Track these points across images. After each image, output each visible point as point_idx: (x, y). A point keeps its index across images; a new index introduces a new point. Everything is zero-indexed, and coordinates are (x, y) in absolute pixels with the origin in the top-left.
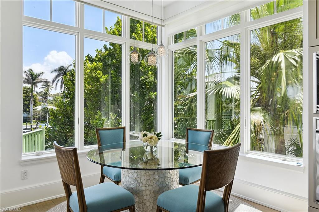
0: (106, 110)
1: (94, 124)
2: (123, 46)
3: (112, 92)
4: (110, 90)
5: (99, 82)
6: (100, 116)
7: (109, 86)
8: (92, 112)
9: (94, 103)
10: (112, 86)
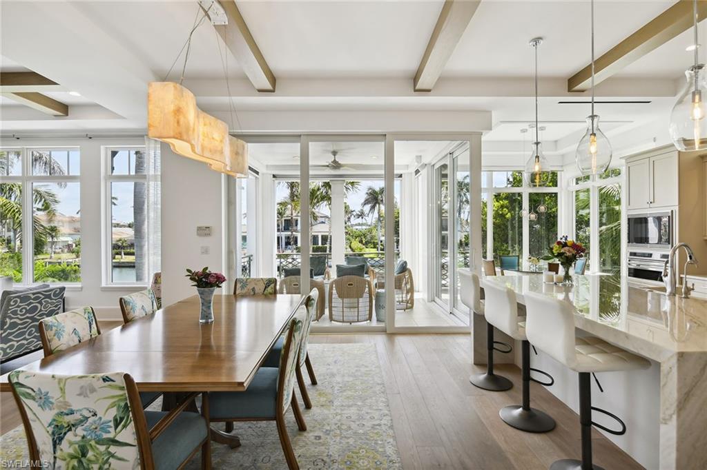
2: (525, 194)
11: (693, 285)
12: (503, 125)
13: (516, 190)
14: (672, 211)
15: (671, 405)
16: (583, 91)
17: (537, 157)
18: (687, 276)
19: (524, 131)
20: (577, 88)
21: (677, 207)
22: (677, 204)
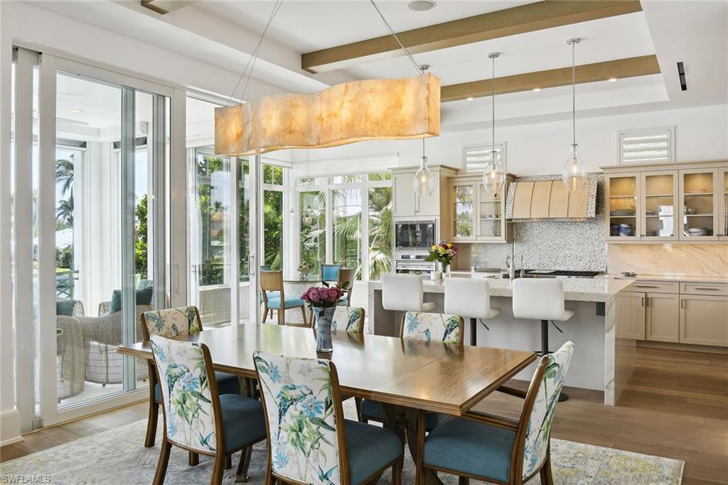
14: (435, 220)
15: (612, 321)
21: (439, 217)
22: (439, 214)
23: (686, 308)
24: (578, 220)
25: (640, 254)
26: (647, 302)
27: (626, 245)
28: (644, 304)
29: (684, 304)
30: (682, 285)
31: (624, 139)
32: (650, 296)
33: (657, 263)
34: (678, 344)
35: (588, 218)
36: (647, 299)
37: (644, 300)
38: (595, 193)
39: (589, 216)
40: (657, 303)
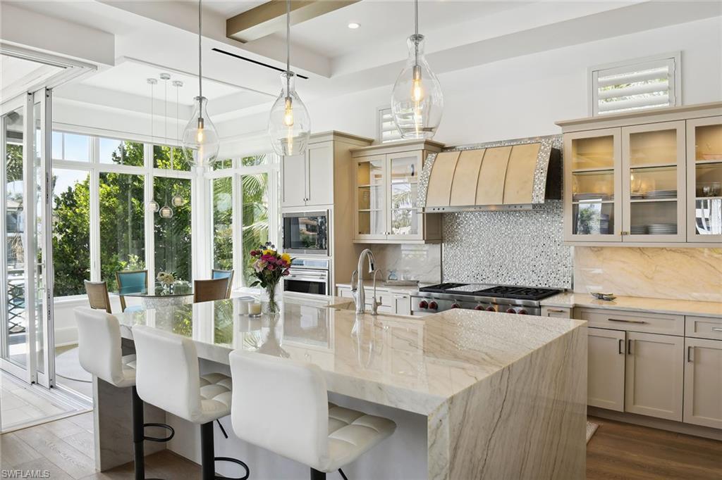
0: (125, 251)
1: (109, 270)
2: (145, 177)
3: (133, 227)
4: (129, 224)
5: (114, 213)
6: (117, 259)
7: (129, 220)
8: (105, 254)
9: (108, 241)
10: (133, 220)
11: (381, 298)
12: (128, 63)
13: (130, 170)
14: (328, 211)
15: (442, 469)
16: (243, 41)
17: (201, 120)
18: (377, 288)
19: (152, 81)
20: (239, 34)
21: (333, 206)
22: (333, 203)
23: (695, 362)
24: (518, 208)
25: (624, 262)
26: (628, 347)
27: (602, 248)
28: (623, 350)
29: (691, 355)
30: (690, 322)
31: (600, 79)
32: (632, 337)
33: (652, 279)
34: (682, 424)
35: (534, 206)
36: (628, 343)
37: (623, 344)
38: (545, 164)
39: (535, 201)
40: (646, 350)
